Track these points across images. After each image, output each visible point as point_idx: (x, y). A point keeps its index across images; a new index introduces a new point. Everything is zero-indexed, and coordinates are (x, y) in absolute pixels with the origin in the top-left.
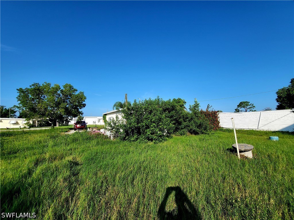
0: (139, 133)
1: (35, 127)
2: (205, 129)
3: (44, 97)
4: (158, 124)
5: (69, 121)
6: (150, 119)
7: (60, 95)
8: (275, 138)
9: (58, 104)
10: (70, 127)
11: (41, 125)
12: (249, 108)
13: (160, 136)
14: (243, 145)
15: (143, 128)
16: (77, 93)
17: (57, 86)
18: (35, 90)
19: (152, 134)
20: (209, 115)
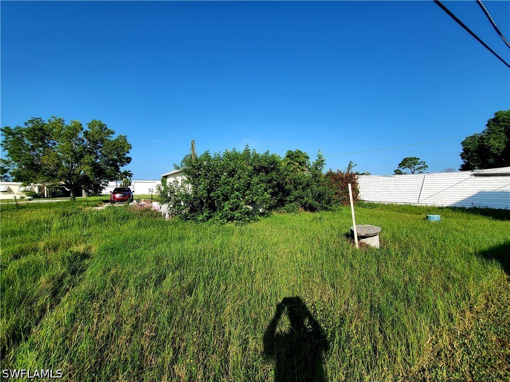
0: (213, 208)
1: (44, 197)
2: (328, 202)
3: (54, 144)
4: (244, 192)
5: (103, 188)
6: (231, 184)
7: (83, 141)
8: (435, 218)
9: (78, 157)
10: (104, 198)
11: (53, 195)
12: (419, 168)
13: (248, 213)
14: (366, 227)
15: (218, 200)
16: (113, 138)
17: (76, 124)
18: (35, 130)
19: (231, 209)
20: (342, 179)
